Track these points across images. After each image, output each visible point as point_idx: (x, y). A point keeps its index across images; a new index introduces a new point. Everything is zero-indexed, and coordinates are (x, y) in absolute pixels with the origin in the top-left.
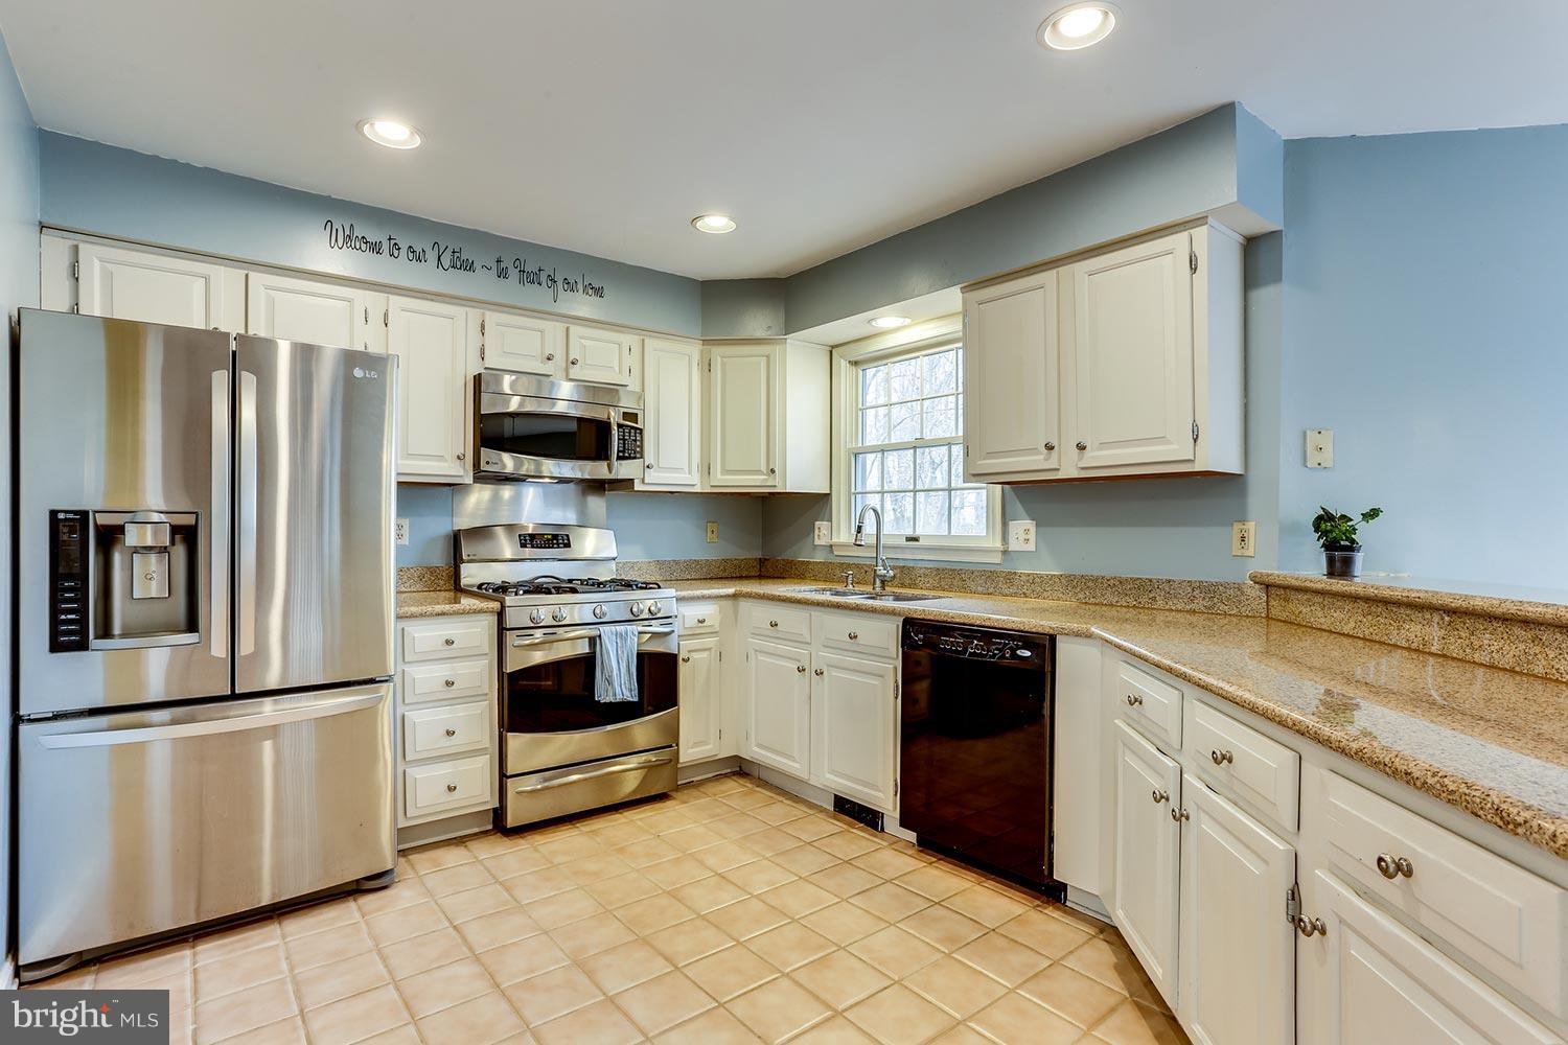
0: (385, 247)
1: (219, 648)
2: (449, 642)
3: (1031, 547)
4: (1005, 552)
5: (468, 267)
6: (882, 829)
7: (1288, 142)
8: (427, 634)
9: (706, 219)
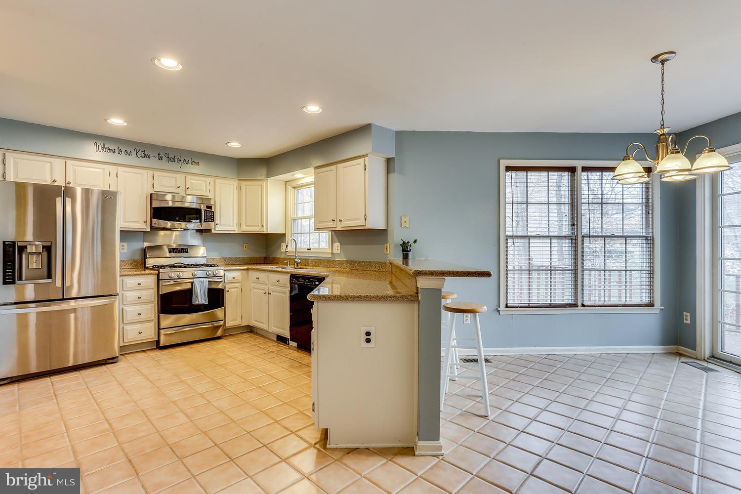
0: (116, 150)
1: (59, 283)
2: (139, 284)
3: (339, 252)
4: (332, 253)
5: (148, 156)
6: (289, 344)
7: (396, 132)
8: (131, 281)
9: (232, 144)
